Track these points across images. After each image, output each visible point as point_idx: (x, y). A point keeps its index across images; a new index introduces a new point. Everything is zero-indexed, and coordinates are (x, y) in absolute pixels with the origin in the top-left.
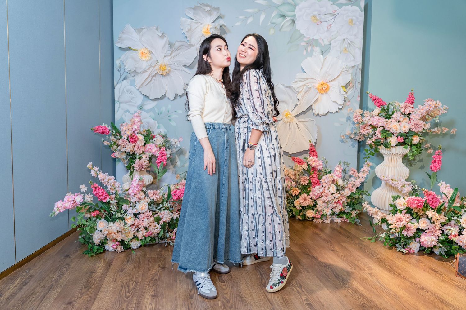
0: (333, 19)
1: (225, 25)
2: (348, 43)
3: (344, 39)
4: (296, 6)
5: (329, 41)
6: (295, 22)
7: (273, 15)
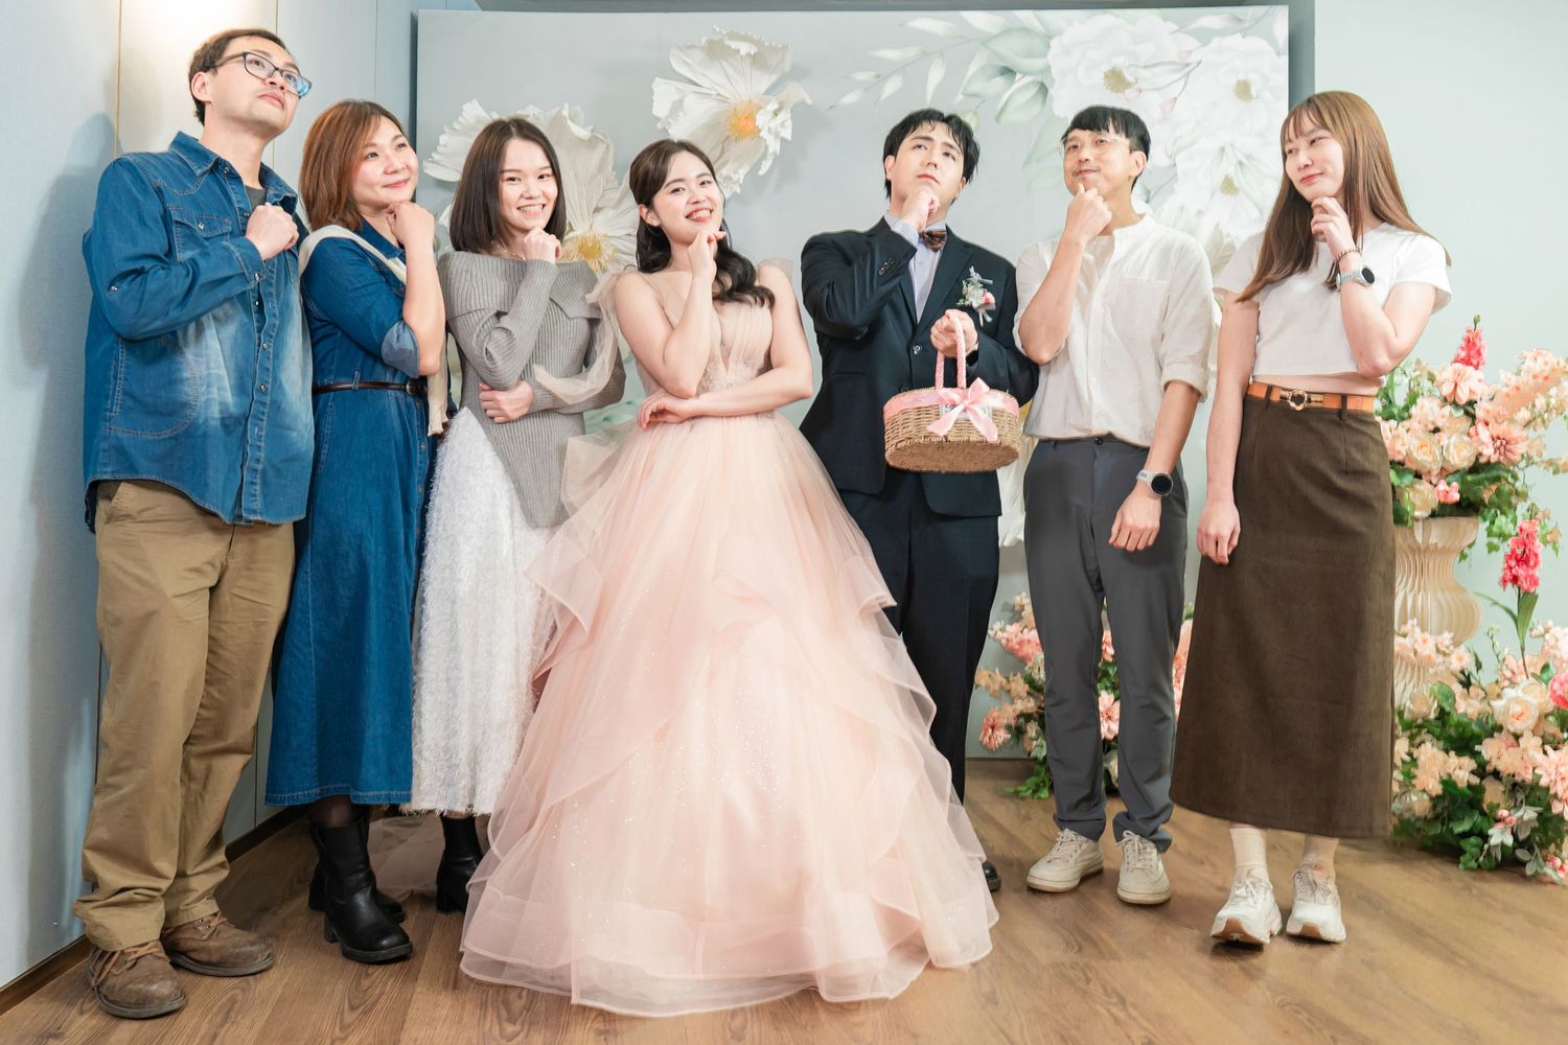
0: (1182, 82)
1: (809, 102)
2: (1235, 161)
3: (1223, 150)
4: (1050, 38)
5: (1169, 153)
6: (1051, 91)
7: (973, 68)
